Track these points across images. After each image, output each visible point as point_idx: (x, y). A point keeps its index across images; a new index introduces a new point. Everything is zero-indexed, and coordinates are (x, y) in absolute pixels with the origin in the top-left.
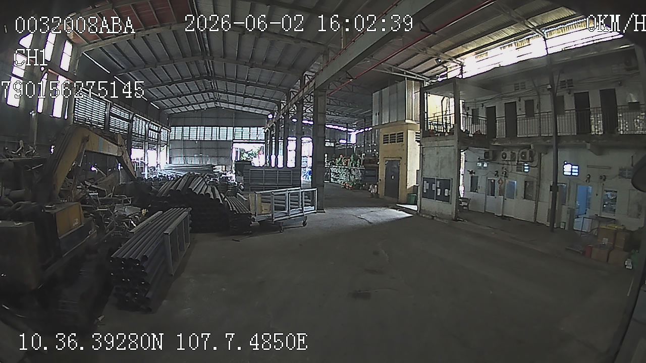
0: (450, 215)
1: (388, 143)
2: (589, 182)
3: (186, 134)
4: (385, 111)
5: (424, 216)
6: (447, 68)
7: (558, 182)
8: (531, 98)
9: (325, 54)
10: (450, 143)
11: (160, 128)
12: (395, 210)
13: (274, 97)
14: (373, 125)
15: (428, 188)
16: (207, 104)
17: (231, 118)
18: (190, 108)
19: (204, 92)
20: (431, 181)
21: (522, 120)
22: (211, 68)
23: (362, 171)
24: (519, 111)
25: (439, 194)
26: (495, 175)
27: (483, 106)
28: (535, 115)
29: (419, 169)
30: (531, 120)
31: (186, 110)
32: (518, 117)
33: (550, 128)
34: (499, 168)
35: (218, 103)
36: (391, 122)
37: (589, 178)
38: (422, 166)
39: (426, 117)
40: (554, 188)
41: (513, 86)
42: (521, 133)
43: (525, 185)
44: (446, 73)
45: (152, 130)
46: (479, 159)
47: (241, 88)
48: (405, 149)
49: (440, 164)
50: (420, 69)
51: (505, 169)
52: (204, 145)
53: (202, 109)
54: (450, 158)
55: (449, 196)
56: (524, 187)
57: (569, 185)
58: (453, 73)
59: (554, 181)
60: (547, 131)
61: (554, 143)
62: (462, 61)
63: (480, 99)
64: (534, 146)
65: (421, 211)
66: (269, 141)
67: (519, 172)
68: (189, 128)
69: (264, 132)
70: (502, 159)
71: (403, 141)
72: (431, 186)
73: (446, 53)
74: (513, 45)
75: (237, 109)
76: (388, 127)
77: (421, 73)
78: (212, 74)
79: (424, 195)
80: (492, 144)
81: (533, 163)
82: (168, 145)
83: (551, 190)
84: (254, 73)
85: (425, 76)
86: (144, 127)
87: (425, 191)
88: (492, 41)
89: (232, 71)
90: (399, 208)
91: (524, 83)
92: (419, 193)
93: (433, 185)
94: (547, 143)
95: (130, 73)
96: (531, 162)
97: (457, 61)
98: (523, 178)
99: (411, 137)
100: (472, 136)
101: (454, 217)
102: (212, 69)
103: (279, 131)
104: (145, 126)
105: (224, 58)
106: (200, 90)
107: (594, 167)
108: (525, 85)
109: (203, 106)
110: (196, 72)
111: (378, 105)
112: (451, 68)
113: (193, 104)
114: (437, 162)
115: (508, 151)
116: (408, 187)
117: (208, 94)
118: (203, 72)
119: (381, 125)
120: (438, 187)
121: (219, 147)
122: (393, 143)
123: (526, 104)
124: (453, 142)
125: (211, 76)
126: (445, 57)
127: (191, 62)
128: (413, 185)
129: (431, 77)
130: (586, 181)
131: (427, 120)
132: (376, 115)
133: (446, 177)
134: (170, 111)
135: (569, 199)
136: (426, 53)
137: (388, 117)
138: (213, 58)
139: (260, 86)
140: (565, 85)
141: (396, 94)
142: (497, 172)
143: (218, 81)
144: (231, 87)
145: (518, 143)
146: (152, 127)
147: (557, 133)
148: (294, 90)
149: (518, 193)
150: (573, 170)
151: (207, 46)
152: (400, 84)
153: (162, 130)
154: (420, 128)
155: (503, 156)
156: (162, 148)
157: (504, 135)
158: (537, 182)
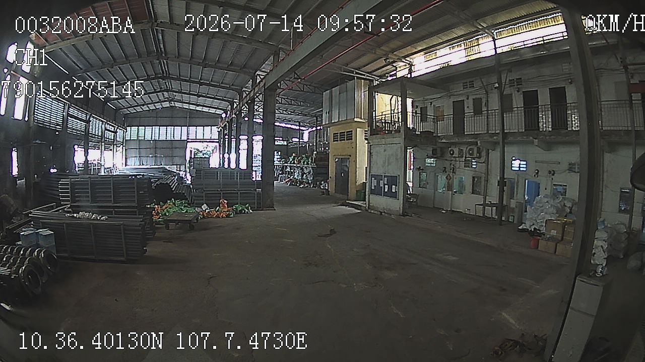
0: (397, 211)
1: (337, 141)
2: (538, 177)
3: (141, 133)
4: (334, 110)
5: (372, 212)
6: (396, 68)
7: (505, 177)
8: (478, 96)
9: (276, 54)
10: (396, 140)
11: (116, 129)
12: (345, 207)
13: (227, 97)
14: (324, 124)
15: (376, 185)
16: (162, 103)
17: (185, 117)
18: (145, 108)
19: (159, 92)
20: (378, 178)
21: (469, 118)
22: (165, 68)
23: (314, 169)
24: (468, 109)
25: (386, 190)
26: (443, 171)
27: (431, 104)
28: (483, 112)
29: (367, 166)
30: (478, 118)
31: (142, 110)
32: (466, 114)
33: (497, 125)
34: (447, 164)
35: (172, 102)
36: (340, 120)
37: (537, 173)
38: (370, 164)
39: (374, 116)
40: (502, 183)
41: (462, 84)
42: (468, 130)
43: (473, 180)
44: (395, 72)
45: (109, 131)
46: (427, 155)
47: (195, 88)
48: (354, 147)
49: (387, 161)
50: (369, 68)
51: (453, 165)
52: (159, 145)
53: (157, 109)
54: (397, 156)
55: (396, 192)
56: (472, 182)
57: (518, 180)
58: (402, 73)
59: (501, 176)
60: (494, 128)
61: (500, 139)
62: (411, 60)
63: (428, 97)
64: (481, 143)
65: (370, 207)
66: (222, 140)
67: (466, 168)
68: (144, 128)
69: (218, 131)
70: (450, 155)
71: (352, 139)
72: (378, 183)
73: (394, 53)
74: (463, 45)
75: (191, 108)
76: (338, 125)
77: (371, 72)
78: (166, 74)
79: (372, 192)
80: (440, 141)
81: (482, 158)
82: (124, 145)
83: (498, 185)
84: (208, 73)
85: (375, 76)
86: (100, 127)
87: (373, 188)
88: (442, 41)
89: (186, 71)
90: (348, 204)
91: (473, 81)
92: (367, 190)
93: (381, 181)
94: (494, 139)
95: (88, 73)
96: (479, 157)
97: (406, 60)
98: (472, 174)
99: (360, 135)
100: (419, 133)
101: (401, 213)
102: (167, 69)
103: (233, 130)
104: (102, 127)
105: (178, 58)
106: (154, 89)
107: (542, 162)
108: (473, 84)
109: (158, 106)
110: (151, 72)
111: (328, 104)
112: (400, 67)
113: (148, 104)
114: (384, 159)
115: (456, 147)
116: (357, 184)
117: (163, 94)
118: (158, 72)
119: (331, 124)
120: (386, 183)
121: (174, 147)
122: (342, 141)
123: (474, 102)
124: (400, 139)
125: (166, 76)
126: (394, 57)
127: (146, 62)
128: (362, 182)
129: (381, 77)
130: (535, 176)
131: (375, 119)
132: (326, 114)
133: (394, 173)
134: (126, 111)
135: (517, 194)
136: (375, 53)
137: (338, 116)
138: (168, 58)
139: (213, 86)
140: (514, 83)
141: (345, 93)
142: (445, 168)
143: (172, 81)
144: (186, 86)
145: (465, 140)
146: (108, 127)
147: (503, 129)
148: (247, 90)
149: (466, 188)
150: (521, 166)
151: (162, 46)
152: (350, 84)
153: (118, 130)
154: (368, 127)
155: (450, 152)
156: (118, 149)
157: (451, 132)
158: (485, 177)
